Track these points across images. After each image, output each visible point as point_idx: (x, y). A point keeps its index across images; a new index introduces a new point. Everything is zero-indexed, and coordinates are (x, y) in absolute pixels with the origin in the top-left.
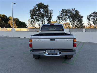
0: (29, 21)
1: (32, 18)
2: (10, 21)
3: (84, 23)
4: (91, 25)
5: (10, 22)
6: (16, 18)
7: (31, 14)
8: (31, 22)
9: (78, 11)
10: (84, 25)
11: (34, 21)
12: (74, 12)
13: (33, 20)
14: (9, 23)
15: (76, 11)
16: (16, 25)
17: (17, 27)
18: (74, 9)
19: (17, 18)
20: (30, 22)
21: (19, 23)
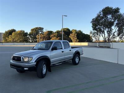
0: (91, 33)
1: (94, 29)
2: (71, 34)
7: (92, 24)
8: (94, 34)
11: (97, 32)
13: (95, 31)
14: (70, 37)
16: (78, 39)
17: (78, 40)
19: (80, 31)
21: (82, 36)
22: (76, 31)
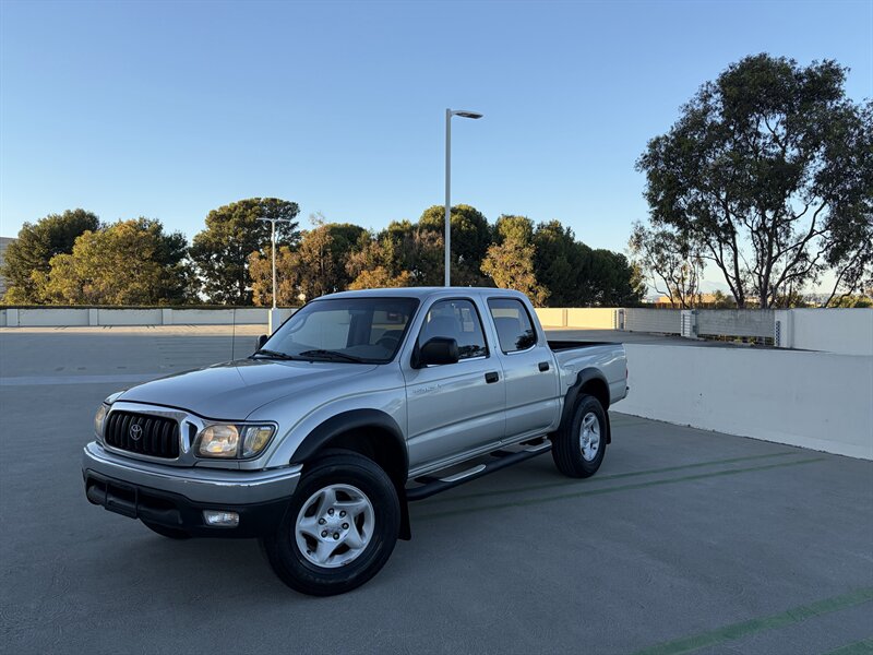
5: (494, 263)
6: (547, 222)
7: (651, 176)
8: (658, 248)
13: (670, 228)
14: (486, 266)
16: (540, 280)
20: (644, 252)
21: (570, 260)
22: (526, 224)
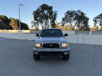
0: (32, 22)
2: (11, 22)
3: (90, 25)
4: (97, 27)
5: (11, 24)
6: (17, 19)
7: (34, 15)
8: (35, 23)
9: (84, 13)
10: (90, 27)
12: (80, 14)
13: (36, 21)
15: (82, 13)
16: (18, 26)
18: (80, 10)
20: (33, 24)
